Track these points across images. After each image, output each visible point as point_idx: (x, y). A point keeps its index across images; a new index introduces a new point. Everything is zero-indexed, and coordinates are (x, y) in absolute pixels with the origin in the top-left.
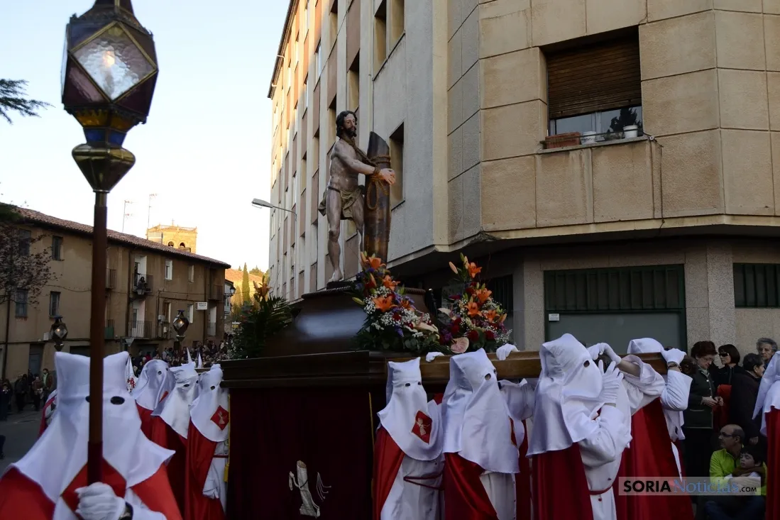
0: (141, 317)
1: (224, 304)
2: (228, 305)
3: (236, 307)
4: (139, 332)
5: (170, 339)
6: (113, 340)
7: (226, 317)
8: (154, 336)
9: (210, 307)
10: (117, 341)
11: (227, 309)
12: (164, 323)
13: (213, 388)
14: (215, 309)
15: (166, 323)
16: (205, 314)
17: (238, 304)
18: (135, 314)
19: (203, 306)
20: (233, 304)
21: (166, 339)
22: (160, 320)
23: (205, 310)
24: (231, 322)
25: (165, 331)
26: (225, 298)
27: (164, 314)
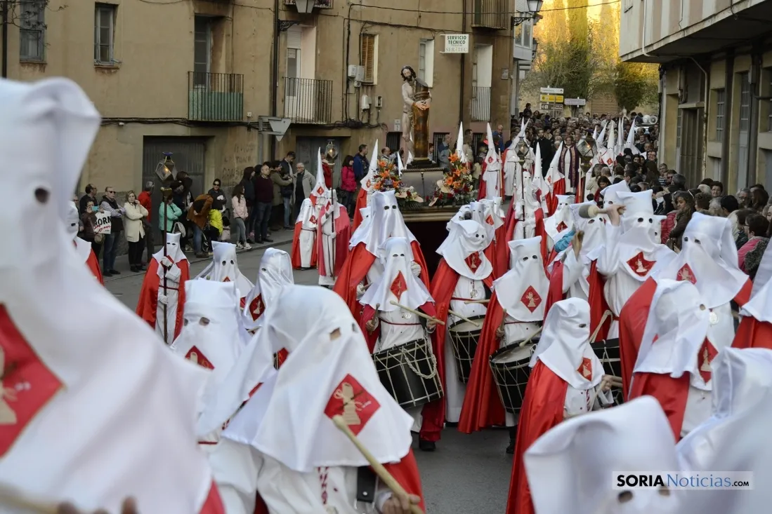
0: (306, 70)
1: (514, 38)
4: (301, 107)
5: (378, 126)
6: (241, 124)
7: (522, 74)
8: (337, 117)
9: (476, 45)
10: (250, 127)
12: (364, 85)
14: (489, 52)
15: (367, 86)
16: (463, 63)
18: (293, 63)
19: (459, 44)
20: (541, 40)
21: (369, 126)
22: (353, 78)
23: (463, 55)
24: (540, 85)
25: (365, 105)
26: (515, 24)
27: (361, 63)
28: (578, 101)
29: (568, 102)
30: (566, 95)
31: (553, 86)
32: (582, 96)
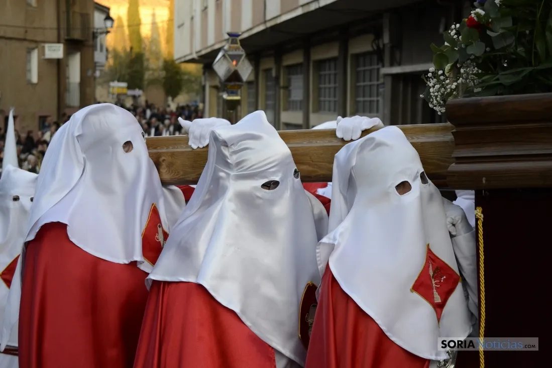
1: (94, 47)
2: (101, 50)
3: (116, 55)
7: (98, 74)
9: (69, 52)
11: (99, 57)
13: (403, 187)
14: (78, 56)
16: (59, 66)
17: (120, 48)
19: (56, 51)
20: (110, 49)
23: (58, 59)
24: (109, 81)
26: (94, 36)
28: (137, 92)
29: (130, 92)
30: (129, 88)
31: (119, 81)
32: (140, 88)
